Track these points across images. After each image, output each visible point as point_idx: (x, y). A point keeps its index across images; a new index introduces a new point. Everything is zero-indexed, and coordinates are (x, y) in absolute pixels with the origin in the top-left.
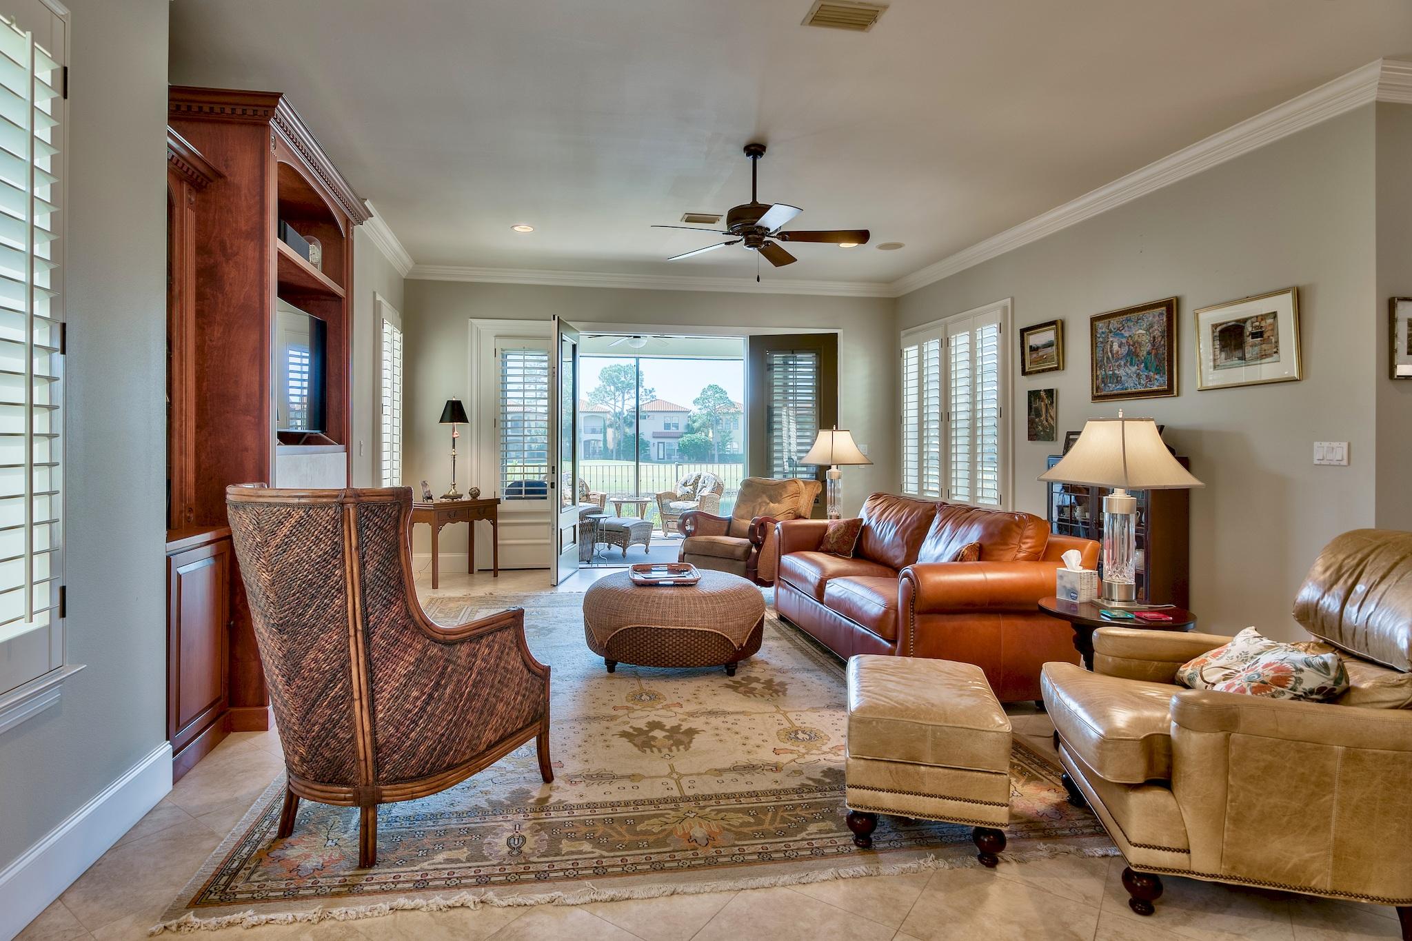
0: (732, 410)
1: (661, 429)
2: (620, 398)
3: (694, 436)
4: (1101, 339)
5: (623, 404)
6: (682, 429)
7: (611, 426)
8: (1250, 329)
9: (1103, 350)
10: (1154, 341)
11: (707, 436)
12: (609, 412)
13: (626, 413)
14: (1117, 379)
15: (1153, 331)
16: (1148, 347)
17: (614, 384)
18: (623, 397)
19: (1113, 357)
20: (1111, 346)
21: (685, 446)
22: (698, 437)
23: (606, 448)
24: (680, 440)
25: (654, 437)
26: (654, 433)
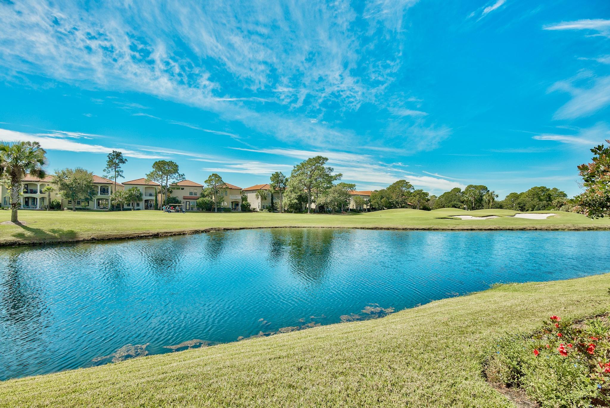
0: (224, 187)
1: (188, 195)
2: (166, 179)
3: (205, 199)
5: (167, 182)
6: (199, 195)
7: (160, 192)
11: (212, 198)
12: (159, 185)
13: (169, 186)
17: (161, 170)
18: (167, 178)
21: (200, 203)
22: (207, 199)
23: (157, 205)
24: (198, 200)
25: (184, 199)
26: (184, 197)
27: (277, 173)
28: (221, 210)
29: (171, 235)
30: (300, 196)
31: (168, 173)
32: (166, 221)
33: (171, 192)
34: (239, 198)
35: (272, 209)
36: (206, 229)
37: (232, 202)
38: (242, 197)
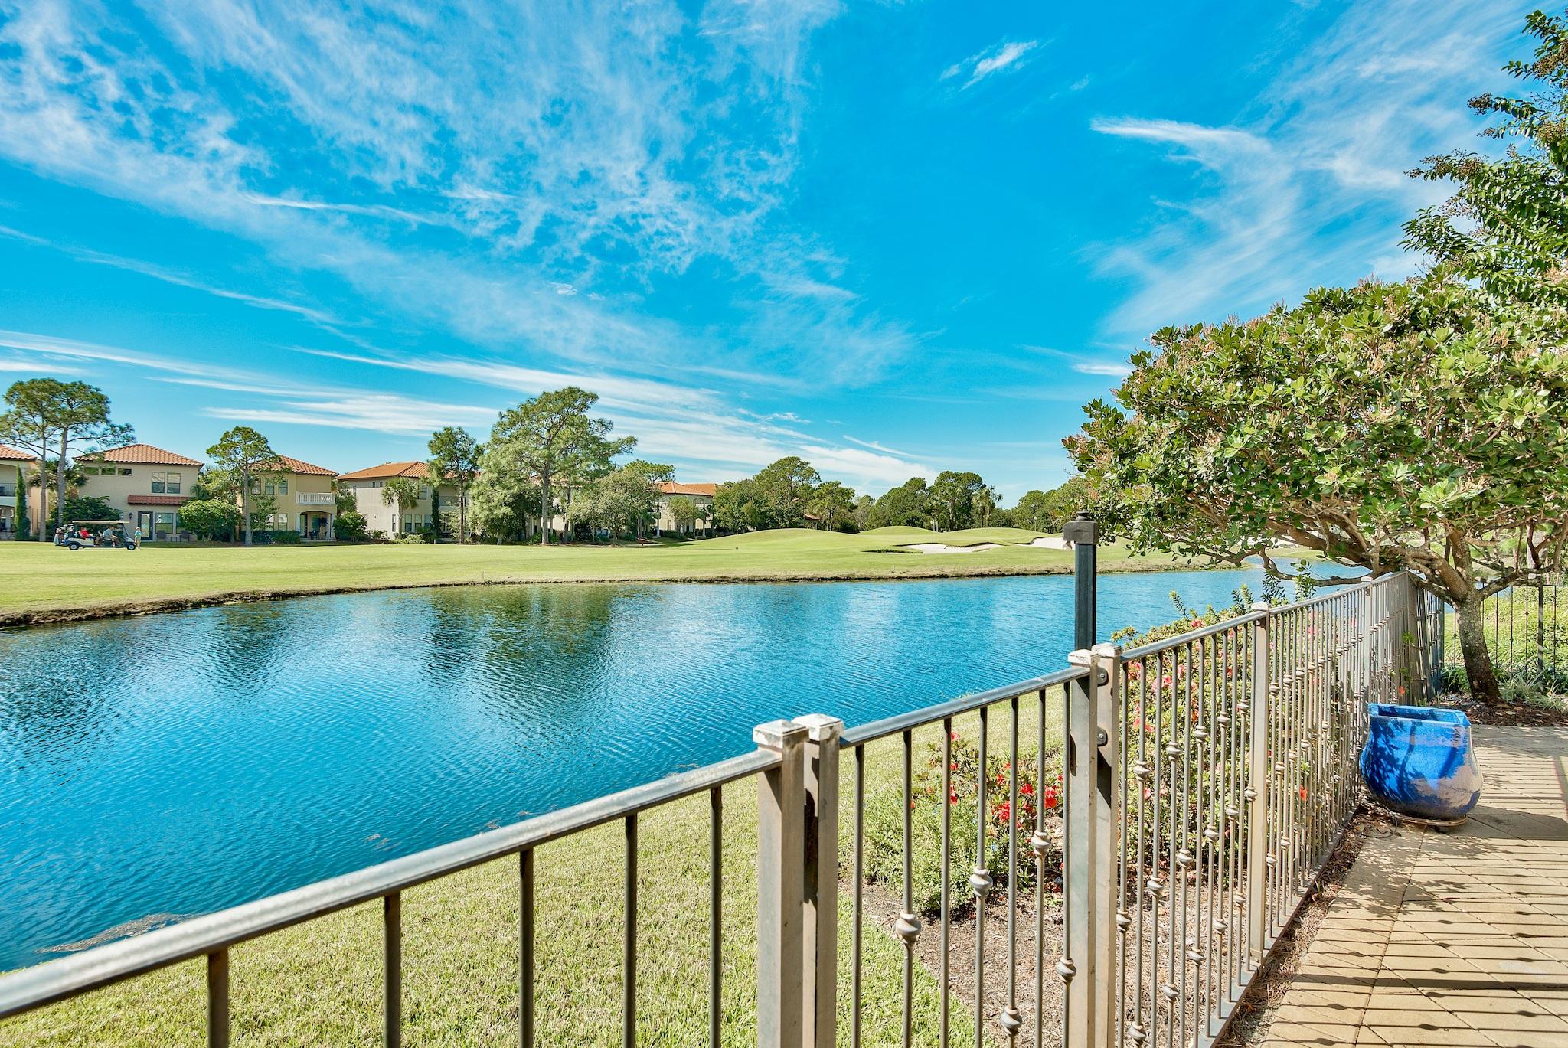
0: (277, 467)
1: (144, 490)
2: (59, 438)
3: (207, 504)
5: (64, 448)
6: (185, 492)
7: (36, 483)
11: (233, 502)
12: (34, 460)
13: (72, 463)
17: (40, 410)
18: (64, 435)
21: (190, 518)
22: (215, 505)
23: (24, 522)
24: (182, 509)
25: (130, 504)
26: (130, 497)
27: (448, 430)
28: (262, 538)
29: (80, 619)
30: (519, 497)
31: (70, 420)
32: (59, 575)
33: (81, 482)
34: (327, 500)
35: (436, 532)
36: (208, 596)
37: (305, 515)
38: (337, 500)
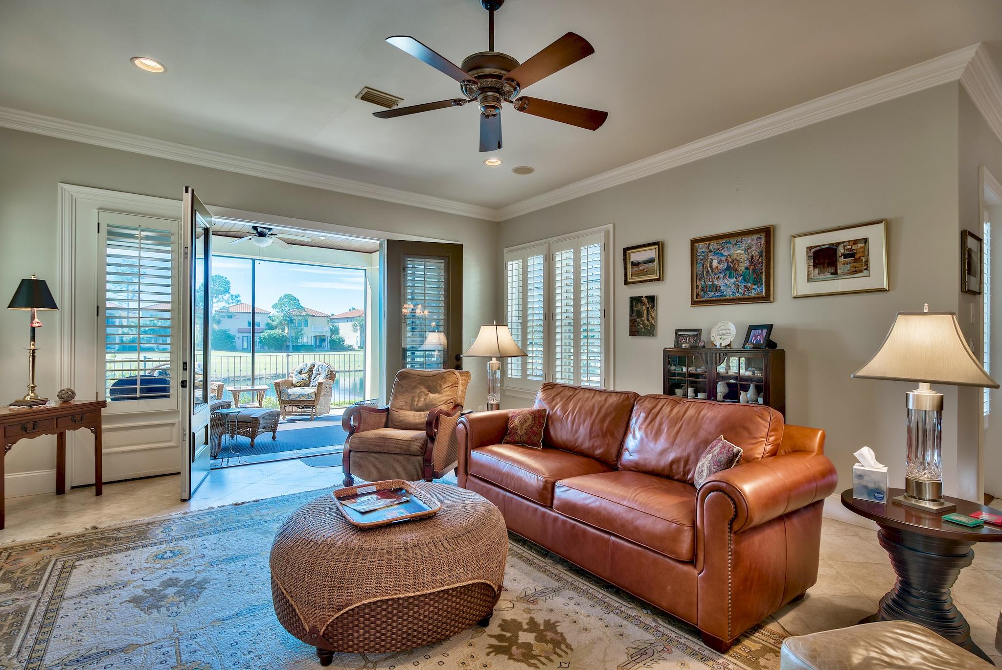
0: (303, 313)
1: (245, 326)
3: (272, 332)
4: (701, 257)
8: (842, 251)
9: (703, 266)
10: (752, 259)
11: (283, 331)
14: (717, 288)
15: (751, 252)
16: (747, 263)
19: (712, 271)
20: (711, 263)
21: (265, 339)
22: (277, 332)
24: (261, 334)
25: (239, 332)
26: (239, 329)
28: (298, 348)
34: (326, 330)
37: (315, 337)
38: (331, 329)
